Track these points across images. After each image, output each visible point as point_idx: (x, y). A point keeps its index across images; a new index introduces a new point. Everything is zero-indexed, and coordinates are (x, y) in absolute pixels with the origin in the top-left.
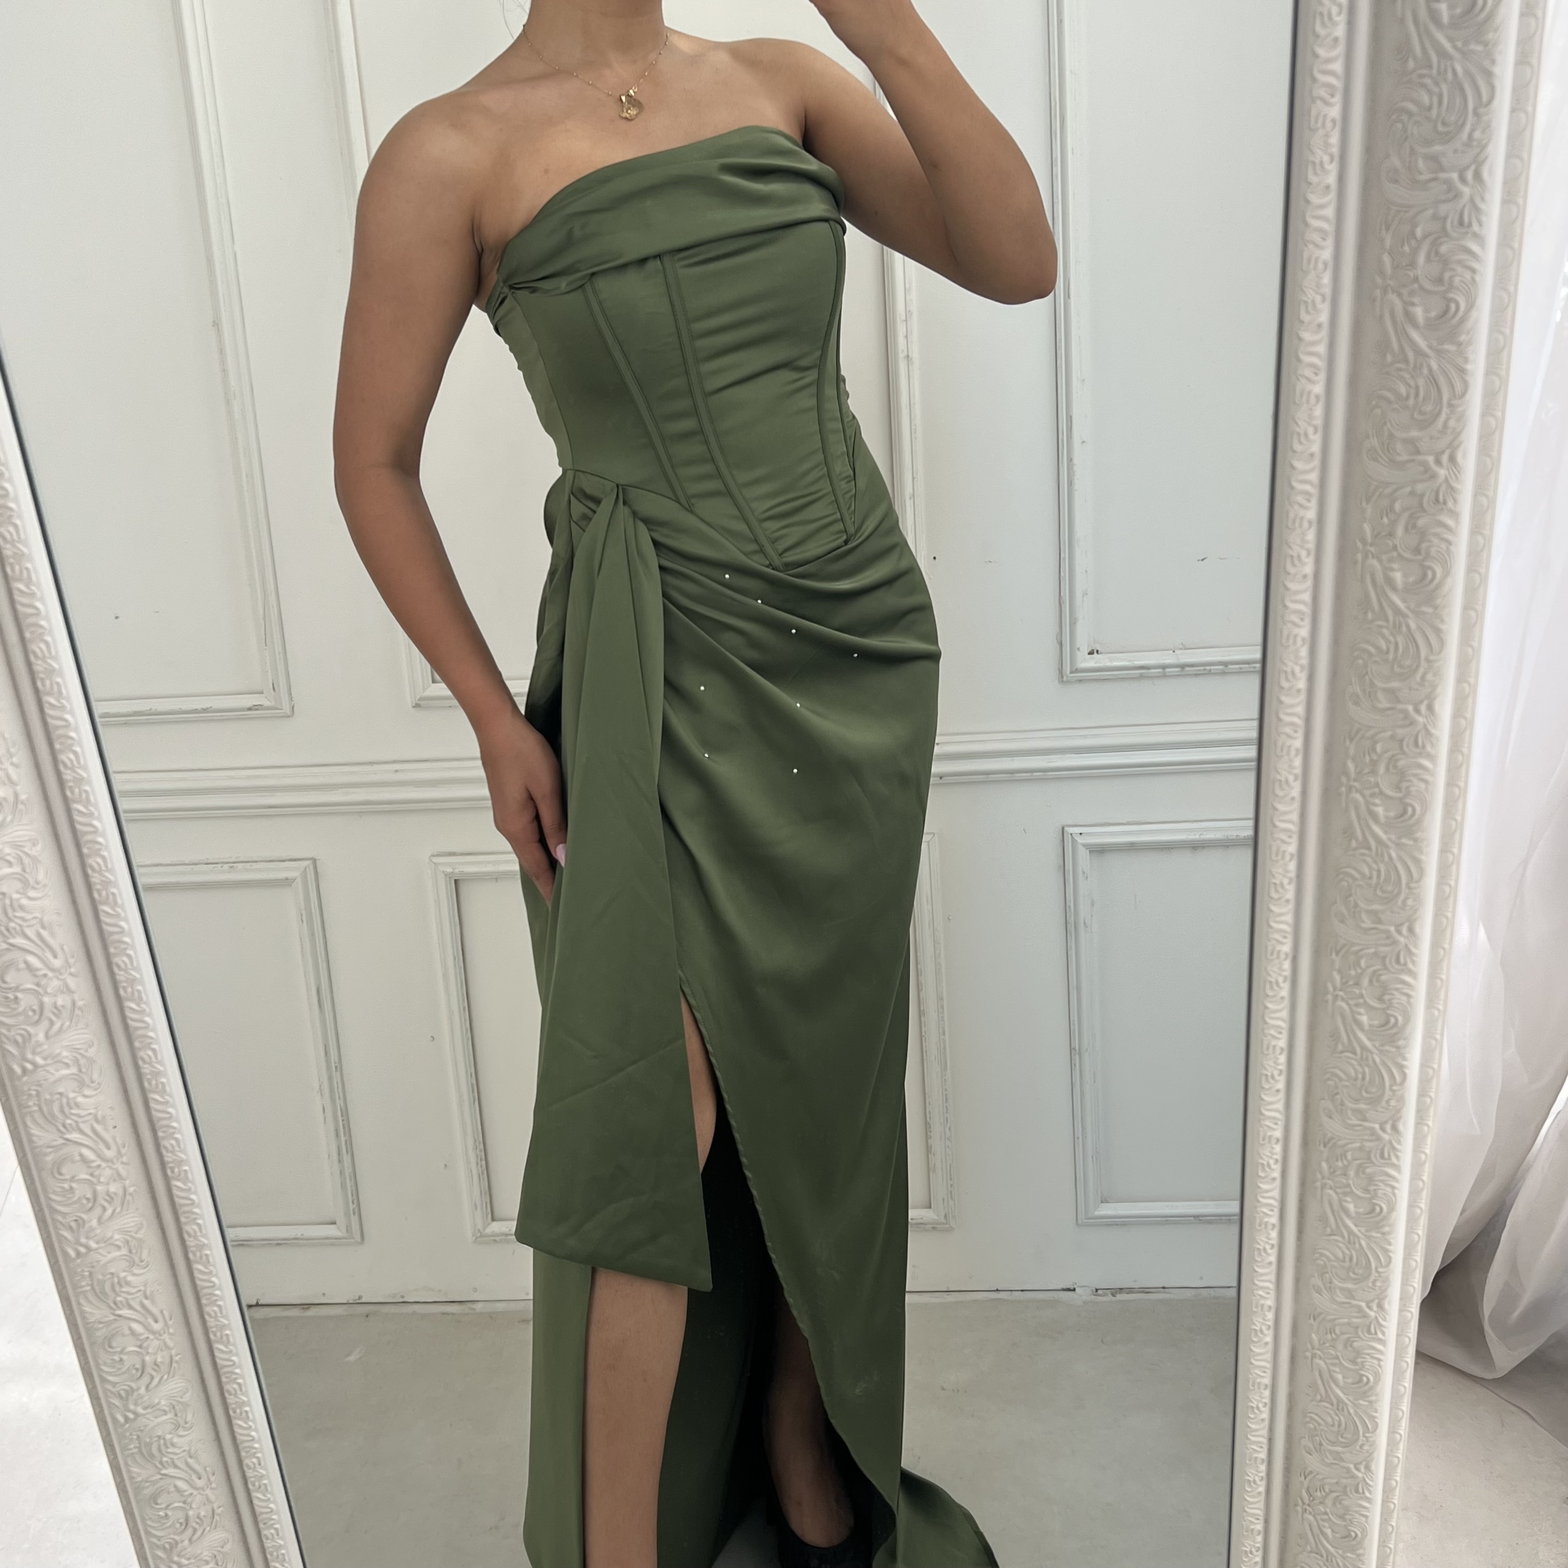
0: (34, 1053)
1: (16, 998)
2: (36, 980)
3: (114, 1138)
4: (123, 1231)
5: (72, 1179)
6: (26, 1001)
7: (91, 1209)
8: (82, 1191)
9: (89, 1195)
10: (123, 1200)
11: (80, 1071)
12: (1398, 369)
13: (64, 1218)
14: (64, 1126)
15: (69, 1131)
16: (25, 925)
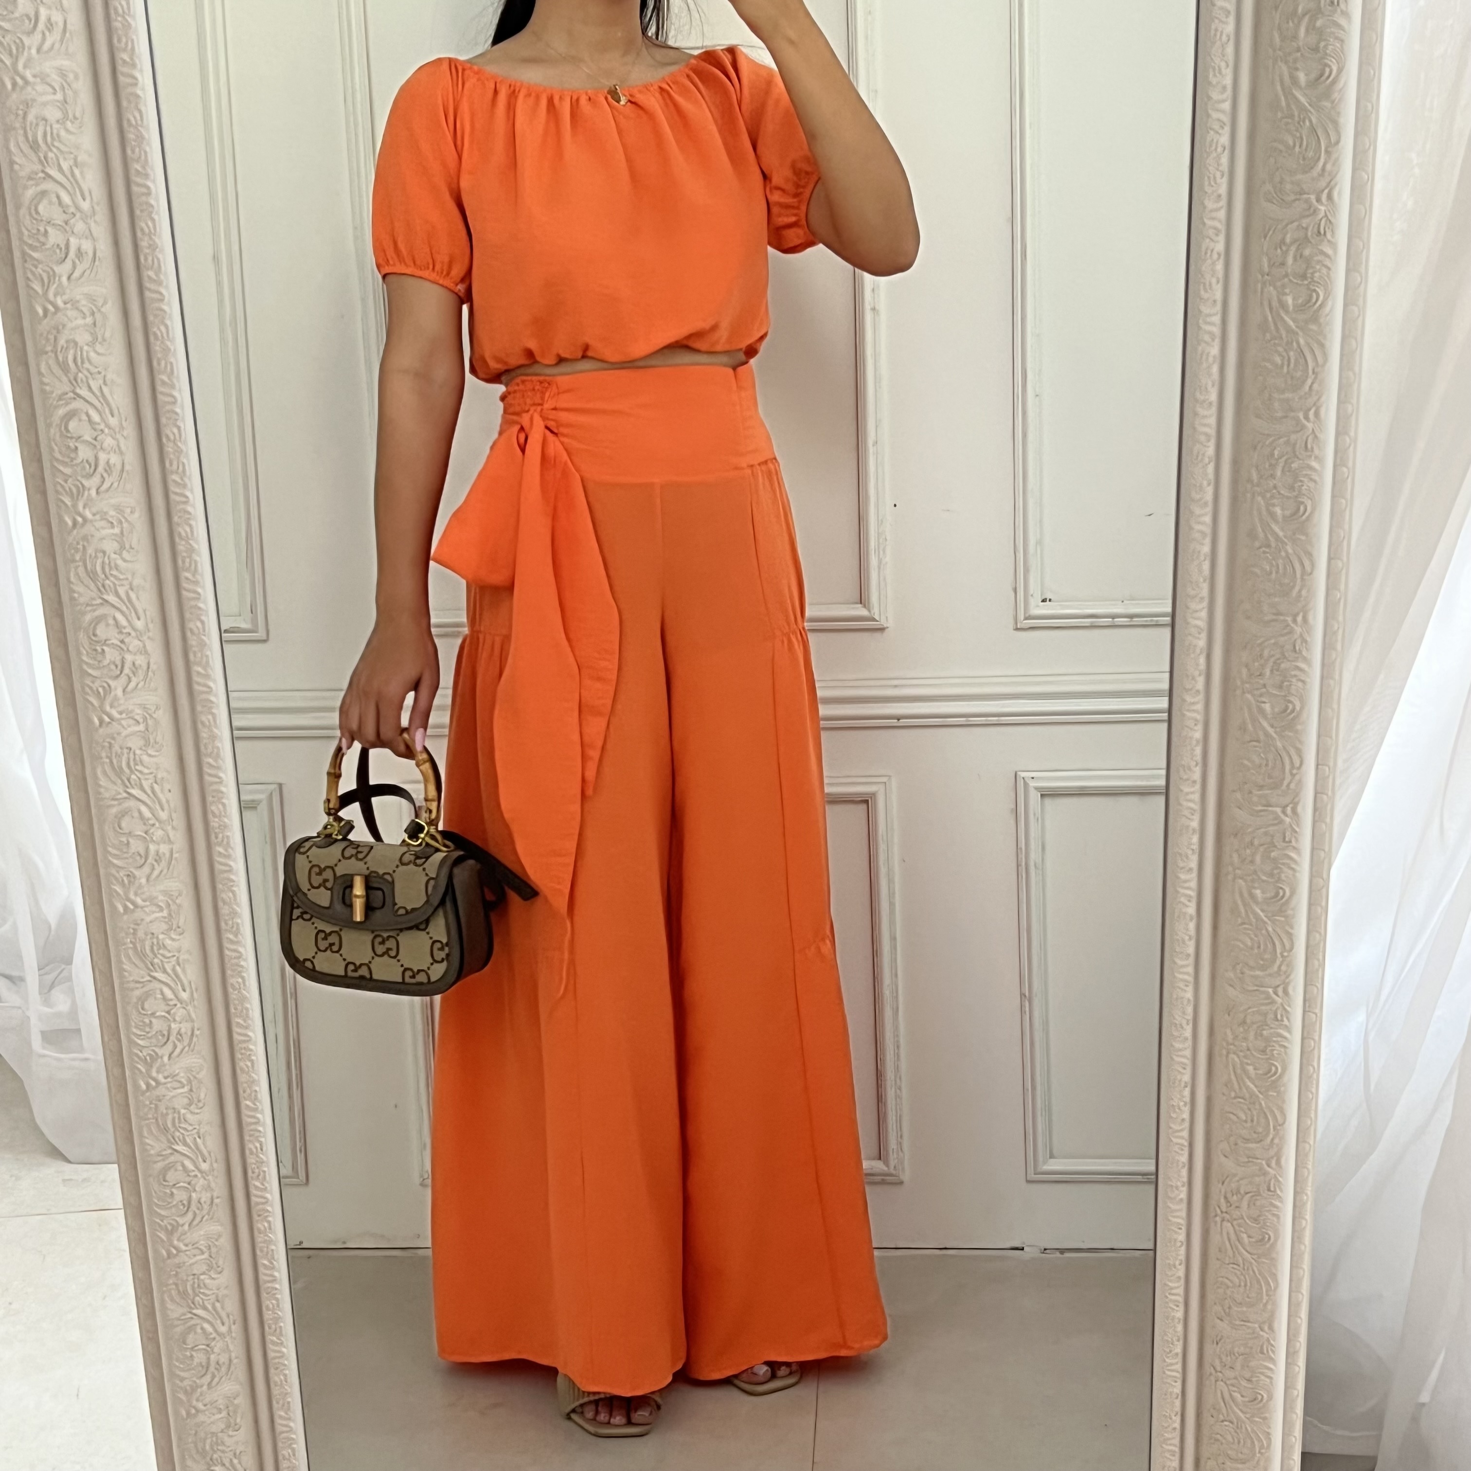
0: (112, 706)
1: (103, 651)
2: (122, 637)
3: (168, 802)
4: (165, 893)
5: (130, 834)
6: (111, 655)
7: (141, 867)
8: (136, 846)
9: (142, 853)
10: (170, 863)
11: (147, 729)
12: (1287, 124)
13: (118, 872)
14: (128, 781)
15: (132, 786)
16: (117, 583)
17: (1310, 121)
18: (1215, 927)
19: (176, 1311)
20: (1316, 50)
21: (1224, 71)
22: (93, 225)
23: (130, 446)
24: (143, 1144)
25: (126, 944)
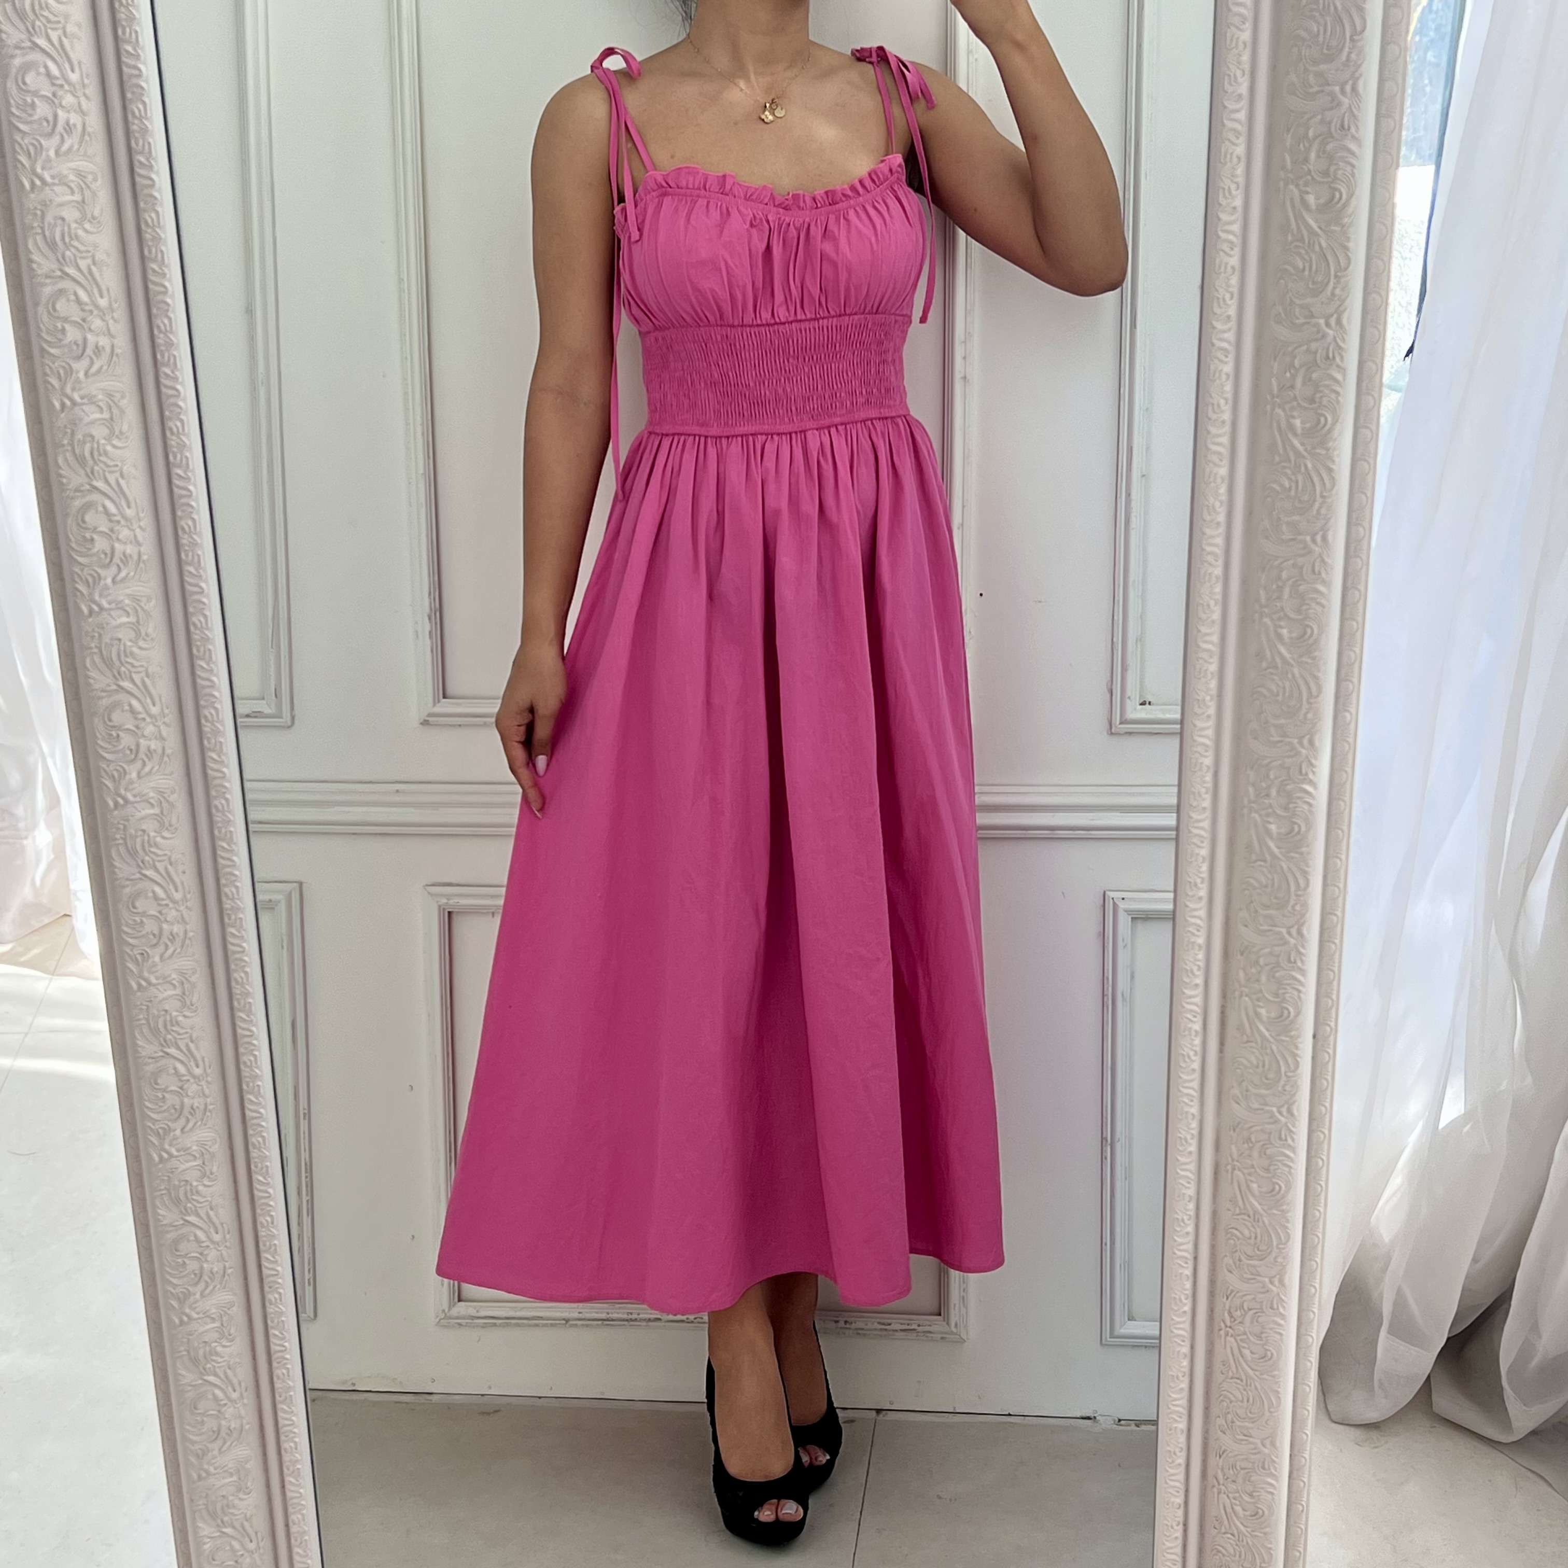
0: (126, 789)
1: (118, 736)
2: (136, 723)
3: (182, 884)
4: (180, 972)
5: (144, 914)
6: (127, 740)
7: (155, 946)
8: (150, 926)
9: (156, 932)
10: (183, 943)
11: (162, 813)
12: (1296, 247)
13: (131, 950)
14: (143, 862)
15: (146, 868)
16: (133, 670)
17: (1320, 245)
18: (1222, 1043)
19: (188, 1377)
20: (1326, 173)
21: (1234, 192)
22: (111, 322)
23: (146, 537)
24: (156, 1214)
25: (139, 1020)
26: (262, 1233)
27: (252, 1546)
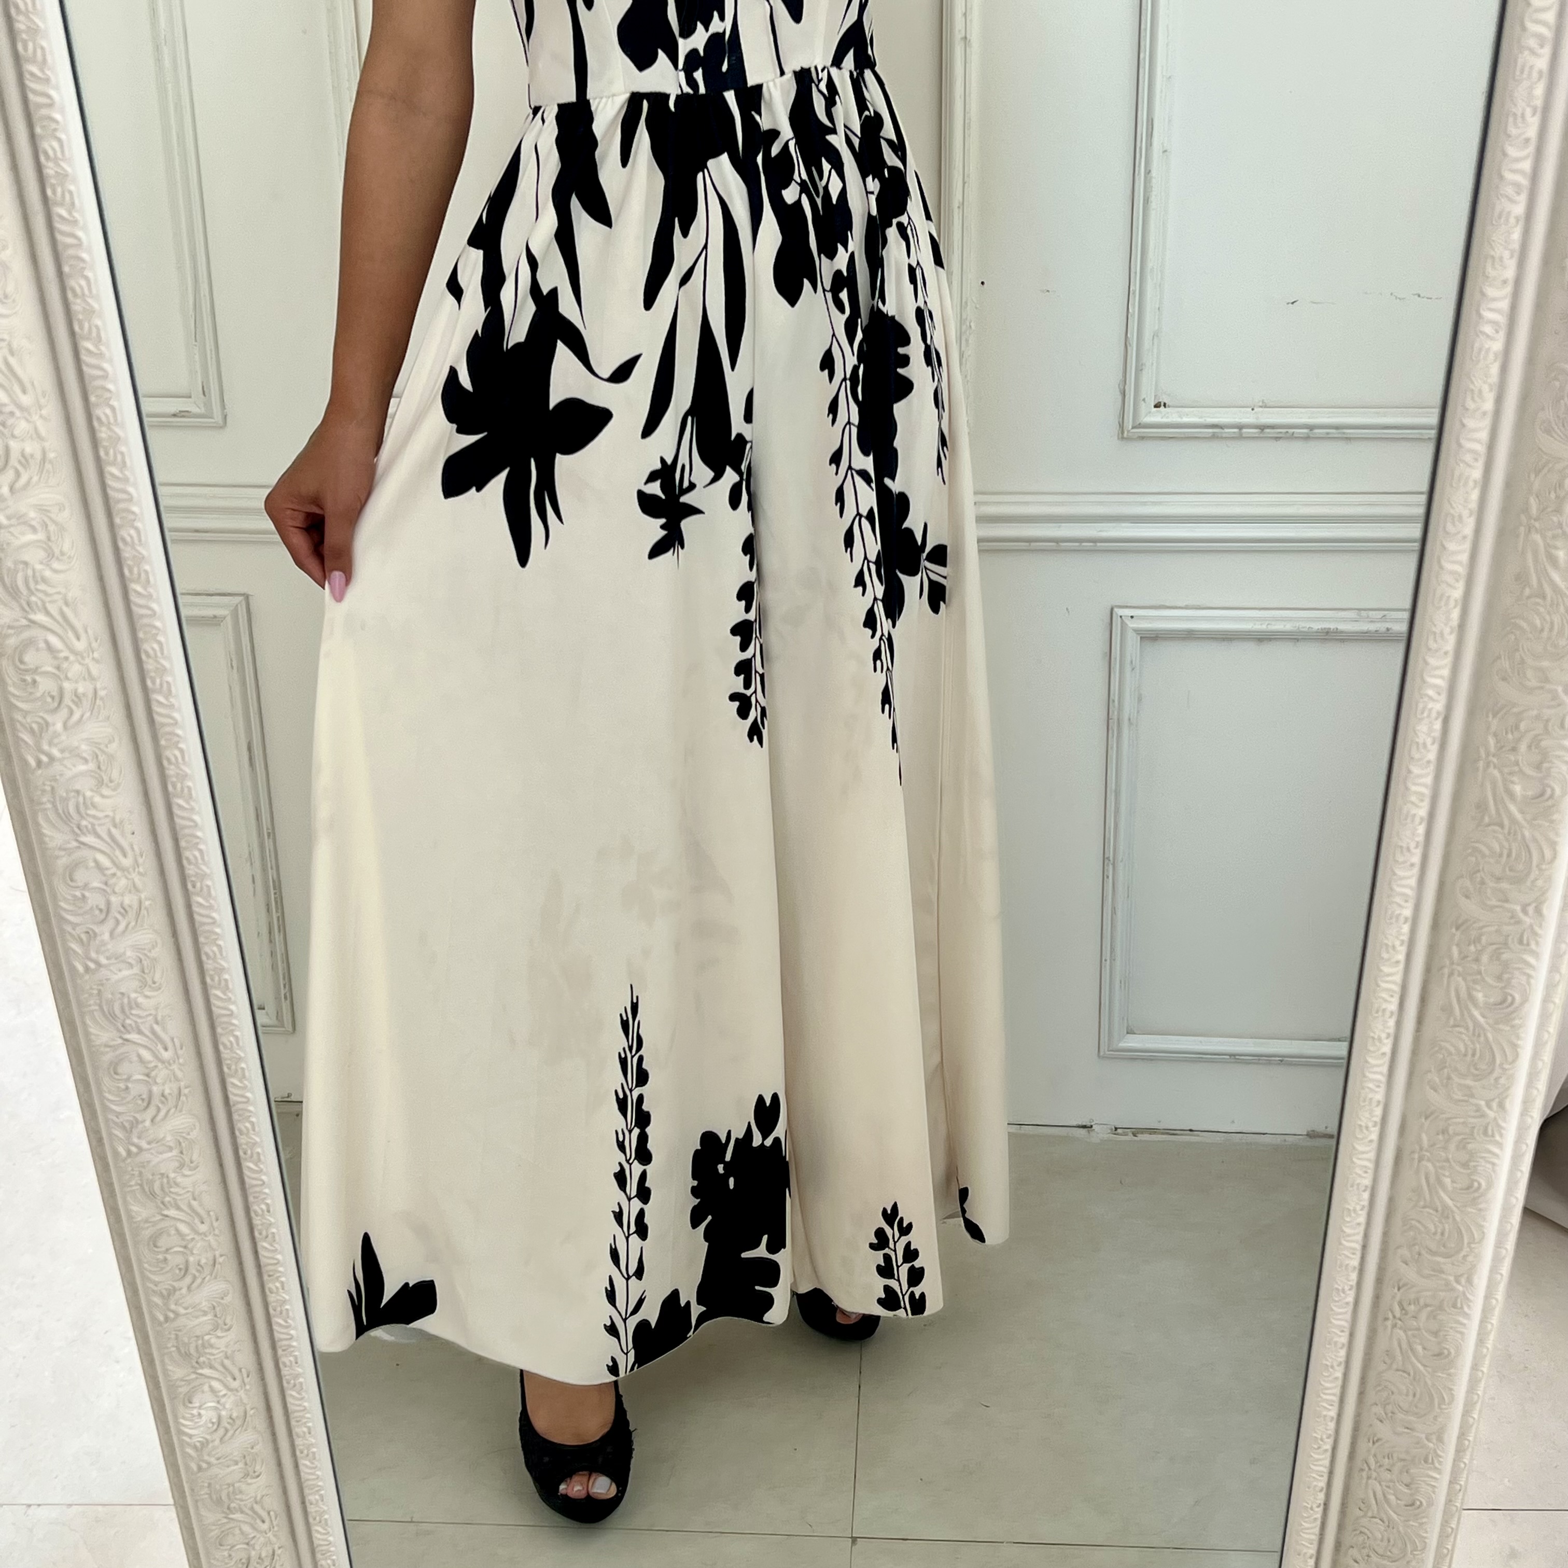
0: (50, 744)
1: (34, 682)
2: (57, 663)
3: (132, 846)
4: (136, 948)
5: (85, 887)
6: (46, 685)
7: (103, 922)
8: (95, 900)
9: (103, 906)
10: (138, 914)
11: (99, 768)
13: (74, 929)
14: (79, 828)
15: (84, 834)
16: (47, 599)
18: (1420, 1020)
19: (178, 1372)
23: (51, 428)
24: (128, 1211)
25: (90, 1005)
26: (257, 1221)
27: (265, 1527)
